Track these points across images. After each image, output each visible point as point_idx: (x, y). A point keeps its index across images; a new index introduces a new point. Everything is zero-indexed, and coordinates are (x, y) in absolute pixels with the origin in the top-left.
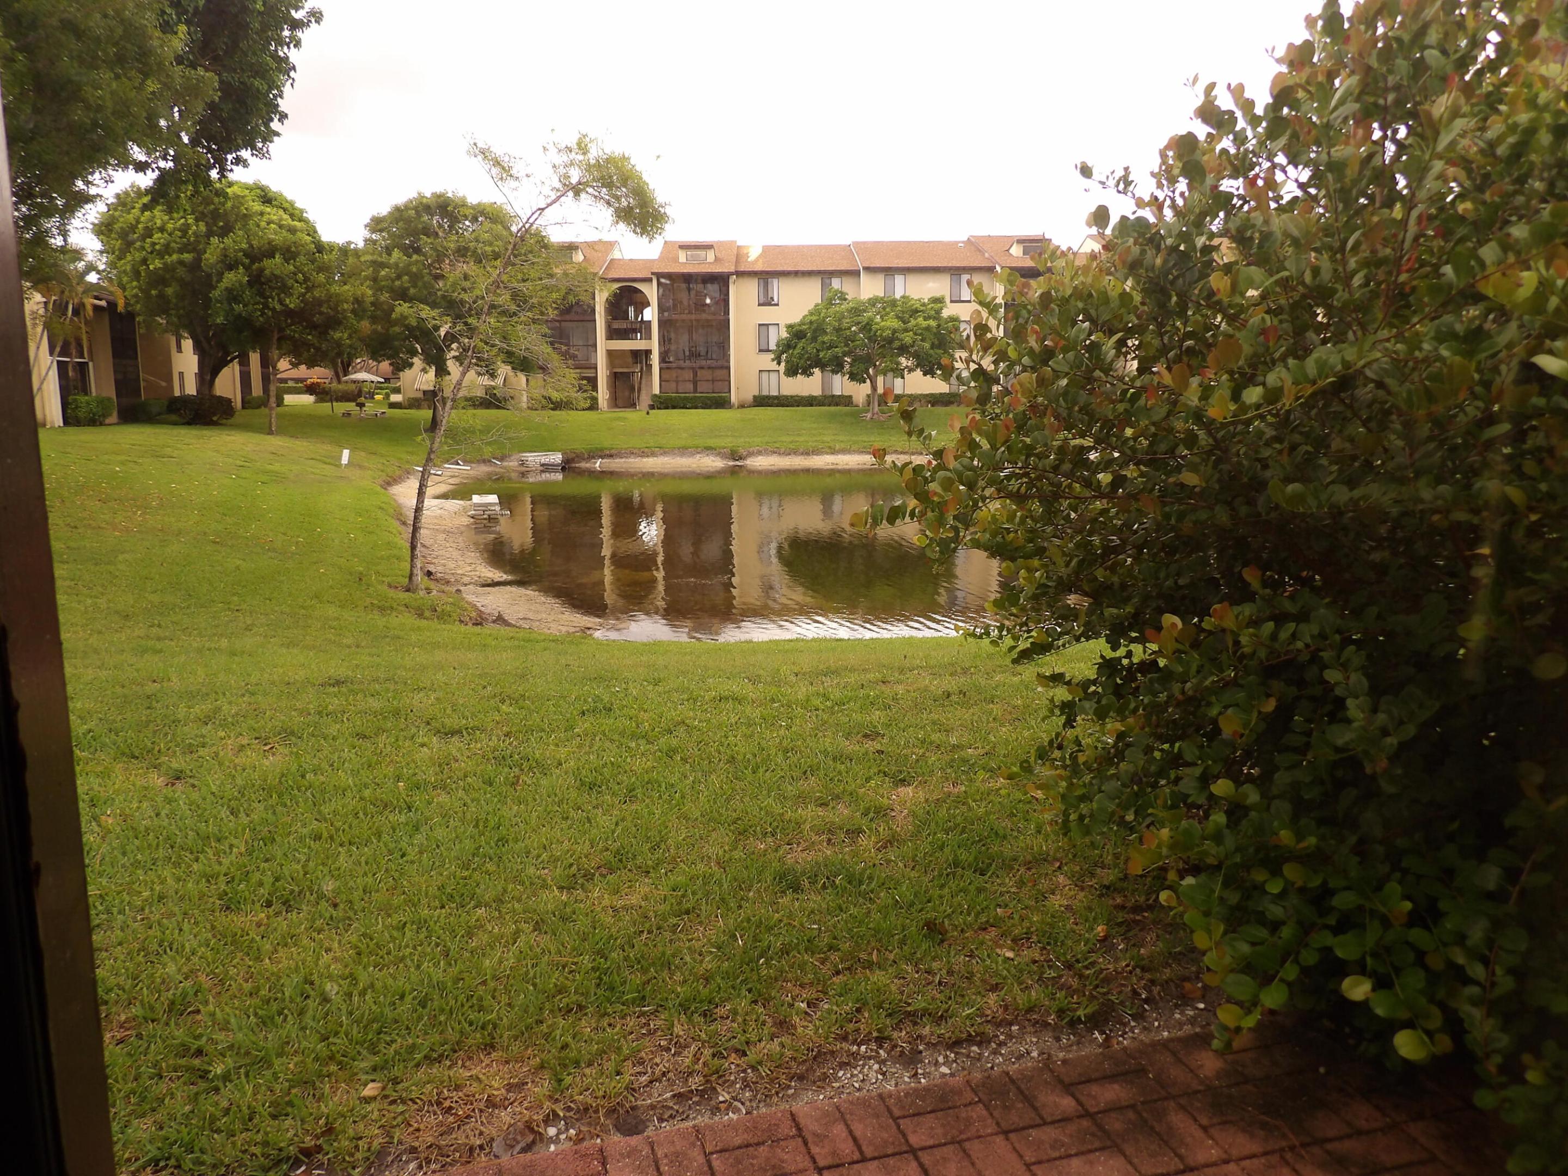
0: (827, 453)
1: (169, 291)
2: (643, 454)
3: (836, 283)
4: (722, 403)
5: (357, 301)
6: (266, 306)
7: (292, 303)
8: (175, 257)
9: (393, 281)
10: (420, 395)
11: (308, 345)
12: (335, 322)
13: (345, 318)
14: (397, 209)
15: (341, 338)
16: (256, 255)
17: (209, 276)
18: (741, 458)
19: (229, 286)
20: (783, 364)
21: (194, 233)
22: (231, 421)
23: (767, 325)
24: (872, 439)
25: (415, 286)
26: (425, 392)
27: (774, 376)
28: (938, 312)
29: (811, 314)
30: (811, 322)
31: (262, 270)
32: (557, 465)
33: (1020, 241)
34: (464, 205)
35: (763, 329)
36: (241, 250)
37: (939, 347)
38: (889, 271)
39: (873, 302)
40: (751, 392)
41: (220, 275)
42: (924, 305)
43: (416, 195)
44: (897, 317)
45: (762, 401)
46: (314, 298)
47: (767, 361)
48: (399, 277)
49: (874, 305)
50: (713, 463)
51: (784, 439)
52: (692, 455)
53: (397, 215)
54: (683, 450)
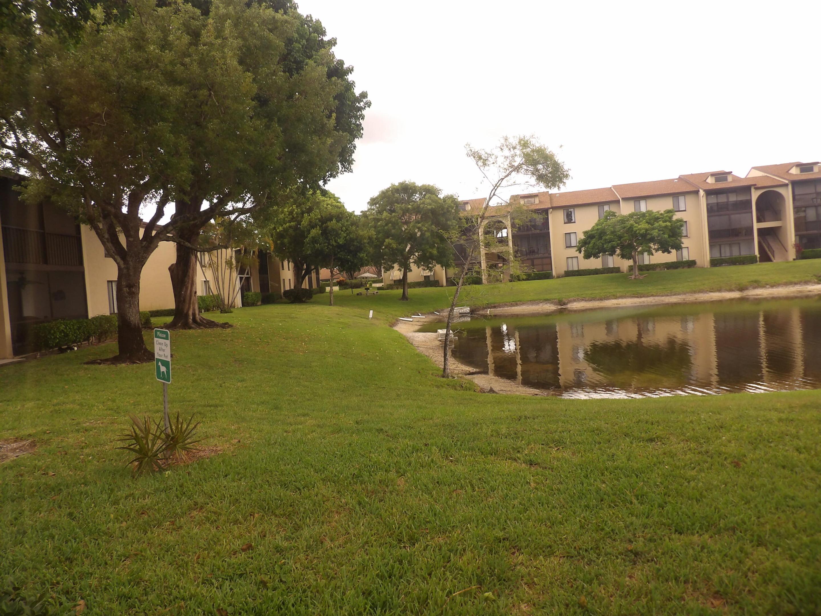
0: (613, 299)
1: (286, 240)
2: (512, 305)
3: (606, 208)
4: (548, 276)
5: (370, 238)
6: (329, 244)
7: (341, 241)
8: (288, 224)
9: (384, 227)
10: (393, 283)
11: (348, 261)
12: (360, 249)
13: (365, 247)
14: (383, 192)
15: (363, 257)
16: (325, 220)
17: (303, 232)
18: (564, 304)
19: (314, 235)
20: (583, 252)
21: (296, 213)
22: (312, 300)
23: (570, 233)
24: (638, 289)
25: (394, 228)
26: (395, 281)
27: (575, 260)
28: (671, 218)
29: (597, 225)
30: (598, 229)
31: (327, 227)
32: (468, 313)
33: (713, 175)
34: (415, 187)
35: (568, 236)
36: (318, 219)
37: (673, 236)
38: (637, 199)
39: (631, 216)
40: (563, 269)
41: (309, 232)
42: (661, 214)
43: (391, 185)
44: (647, 222)
45: (569, 274)
46: (351, 238)
47: (573, 252)
48: (387, 225)
49: (632, 217)
50: (550, 307)
51: (586, 292)
52: (538, 304)
53: (383, 195)
54: (533, 302)
